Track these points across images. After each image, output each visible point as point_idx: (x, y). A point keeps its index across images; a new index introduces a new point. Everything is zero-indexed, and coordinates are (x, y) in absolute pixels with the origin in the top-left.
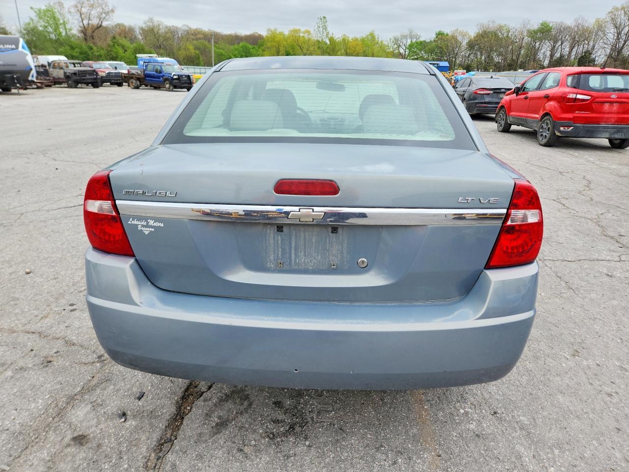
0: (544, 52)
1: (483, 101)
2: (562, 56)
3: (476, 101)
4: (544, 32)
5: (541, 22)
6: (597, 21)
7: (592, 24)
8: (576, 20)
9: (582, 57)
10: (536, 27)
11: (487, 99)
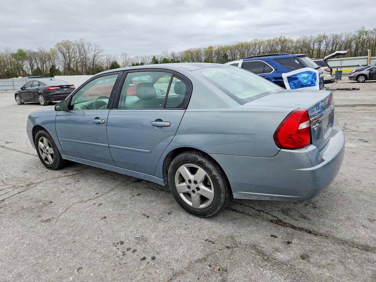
0: (26, 66)
1: (55, 93)
2: (38, 68)
3: (51, 94)
4: (21, 55)
5: (18, 49)
6: (51, 49)
7: (49, 51)
8: (39, 49)
9: (51, 68)
10: (15, 52)
11: (58, 92)
